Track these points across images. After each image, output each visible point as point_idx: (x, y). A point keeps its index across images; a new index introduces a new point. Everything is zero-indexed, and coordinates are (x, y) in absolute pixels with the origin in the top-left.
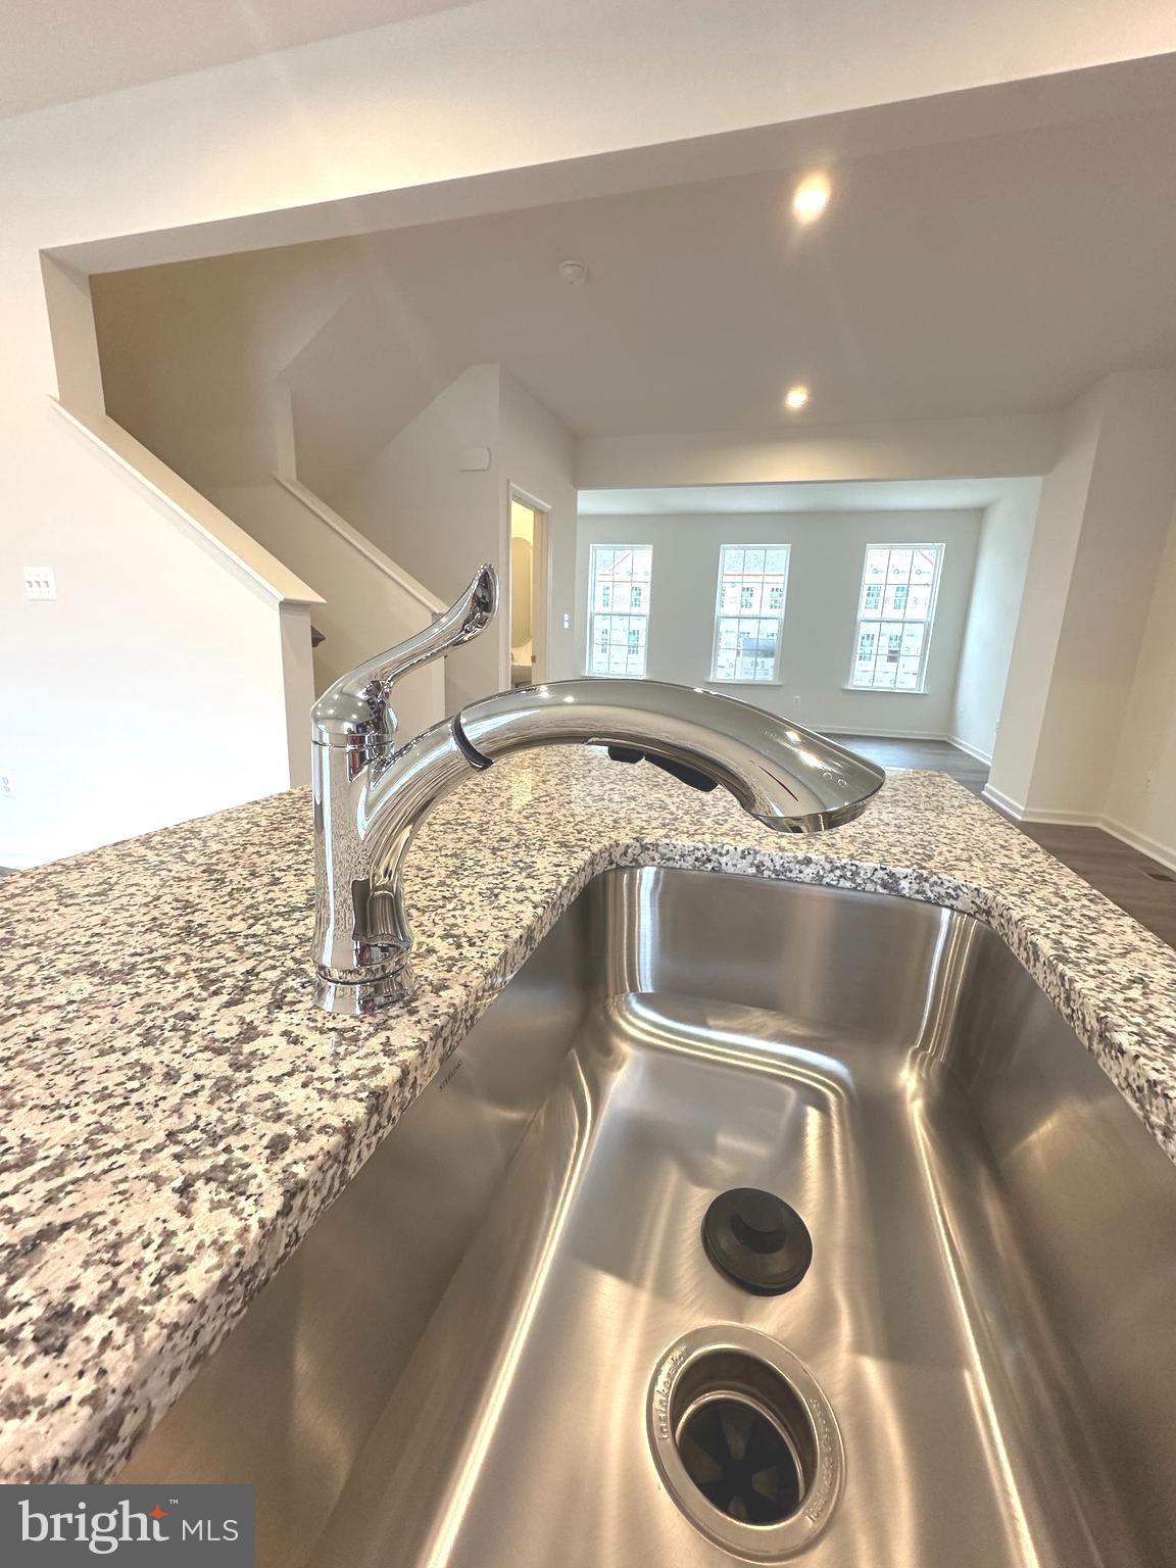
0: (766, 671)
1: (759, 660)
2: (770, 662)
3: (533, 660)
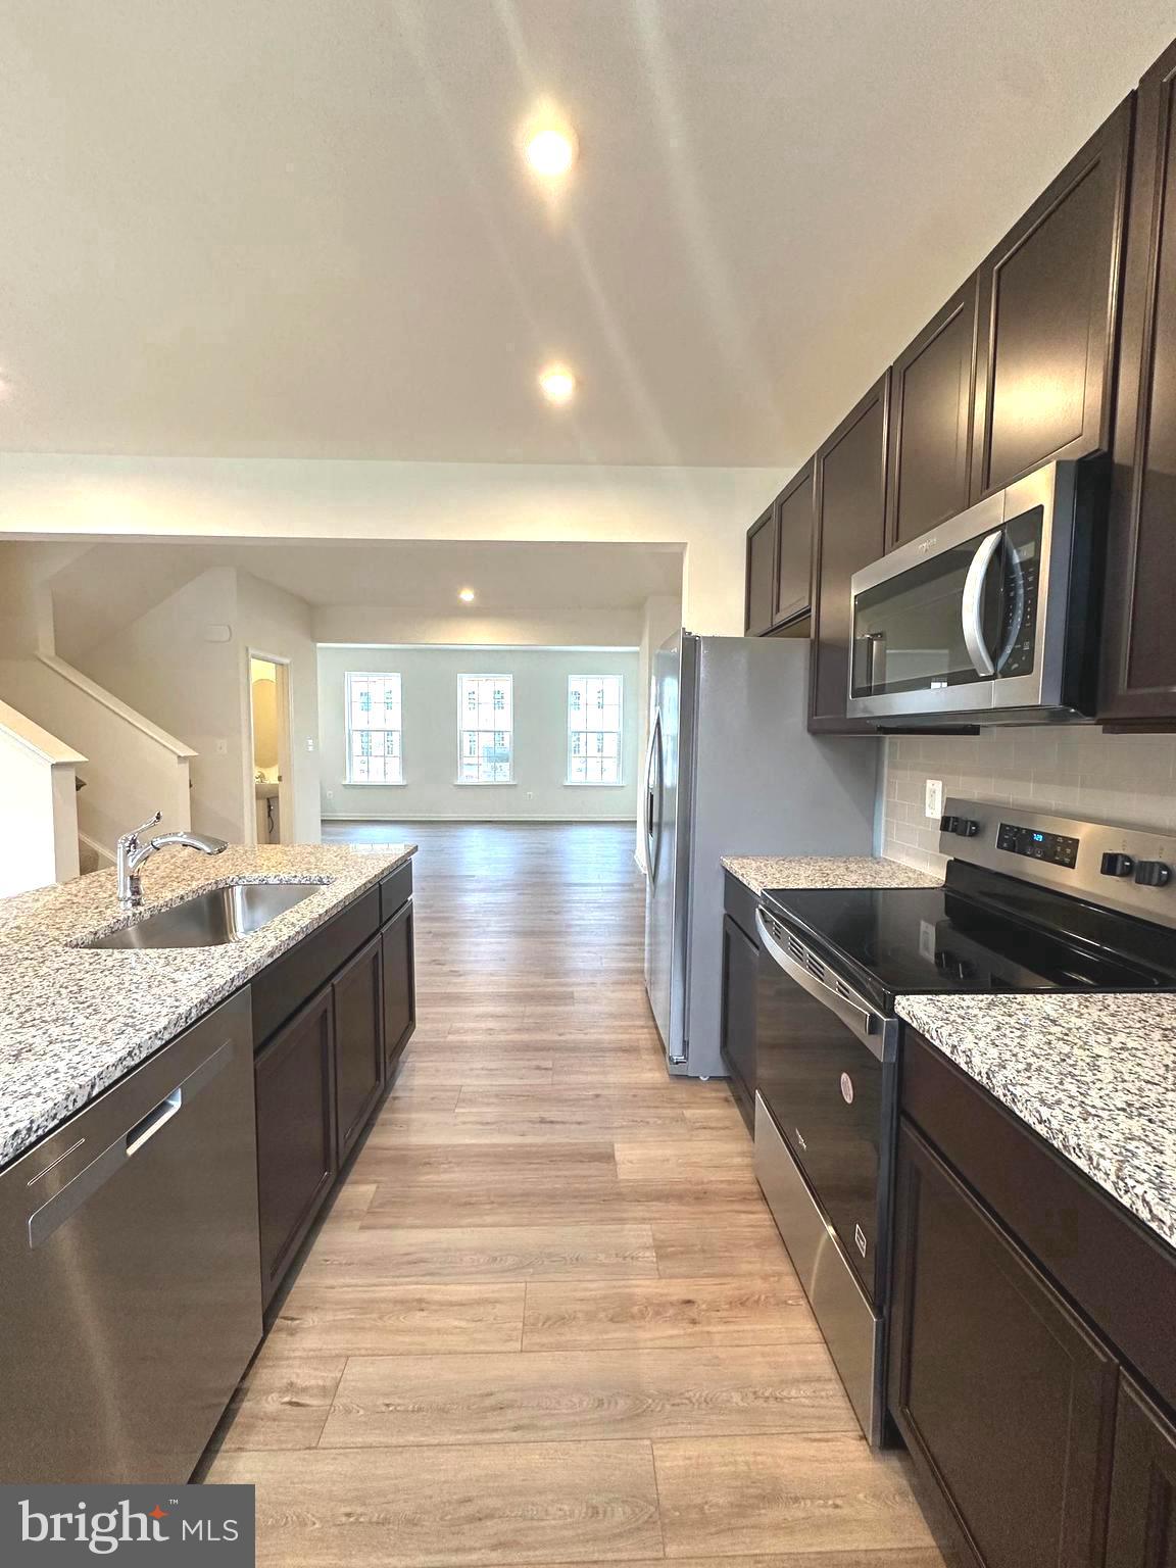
0: (504, 775)
1: (498, 765)
2: (506, 766)
3: (280, 778)
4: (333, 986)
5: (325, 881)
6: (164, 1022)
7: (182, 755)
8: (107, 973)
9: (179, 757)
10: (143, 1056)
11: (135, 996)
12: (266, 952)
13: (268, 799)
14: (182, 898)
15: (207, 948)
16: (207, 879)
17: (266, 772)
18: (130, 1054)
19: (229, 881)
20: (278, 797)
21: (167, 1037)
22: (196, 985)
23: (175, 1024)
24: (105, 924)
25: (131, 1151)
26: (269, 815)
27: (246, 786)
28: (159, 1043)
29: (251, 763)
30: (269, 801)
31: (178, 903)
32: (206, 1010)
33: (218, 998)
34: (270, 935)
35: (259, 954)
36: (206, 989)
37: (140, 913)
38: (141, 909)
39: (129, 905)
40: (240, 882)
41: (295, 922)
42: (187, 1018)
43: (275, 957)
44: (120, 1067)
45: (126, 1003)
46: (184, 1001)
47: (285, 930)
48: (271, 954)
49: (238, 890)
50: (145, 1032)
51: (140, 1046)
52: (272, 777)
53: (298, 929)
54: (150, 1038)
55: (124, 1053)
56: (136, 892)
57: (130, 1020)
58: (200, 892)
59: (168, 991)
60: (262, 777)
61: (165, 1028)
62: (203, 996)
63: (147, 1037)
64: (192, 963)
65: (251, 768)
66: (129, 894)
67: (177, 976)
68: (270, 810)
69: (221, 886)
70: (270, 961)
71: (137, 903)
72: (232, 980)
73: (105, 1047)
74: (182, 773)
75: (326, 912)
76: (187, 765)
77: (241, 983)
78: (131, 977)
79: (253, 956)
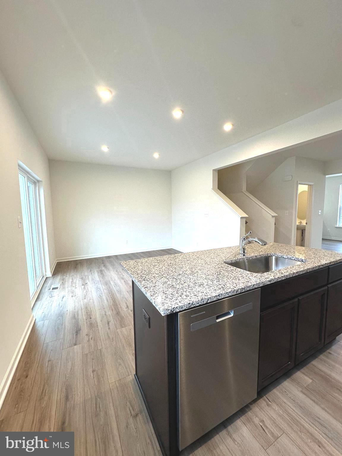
3: (306, 223)
4: (299, 299)
5: (304, 261)
6: (230, 290)
7: (273, 215)
8: (227, 272)
9: (272, 216)
10: (222, 297)
11: (228, 280)
12: (269, 279)
13: (302, 230)
14: (256, 256)
15: (252, 273)
16: (265, 252)
17: (302, 221)
18: (219, 295)
19: (271, 254)
20: (305, 229)
21: (230, 294)
22: (243, 283)
23: (233, 292)
24: (234, 259)
25: (218, 321)
26: (302, 235)
27: (293, 225)
28: (227, 296)
29: (296, 216)
30: (302, 231)
31: (255, 257)
32: (243, 291)
33: (248, 289)
34: (272, 275)
35: (265, 280)
36: (245, 285)
37: (244, 258)
38: (244, 257)
39: (242, 255)
40: (275, 255)
41: (283, 273)
42: (237, 292)
43: (271, 282)
44: (216, 298)
45: (226, 281)
46: (238, 286)
47: (278, 274)
48: (270, 281)
49: (274, 257)
50: (224, 291)
51: (222, 294)
52: (304, 223)
53: (283, 275)
54: (225, 293)
55: (217, 294)
56: (244, 252)
57: (224, 286)
58: (262, 256)
59: (236, 282)
60: (301, 223)
61: (230, 292)
62: (243, 287)
63: (224, 292)
64: (246, 276)
65: (295, 219)
66: (242, 253)
67: (240, 278)
68: (303, 234)
69: (269, 255)
70: (269, 283)
71: (244, 255)
72: (254, 285)
73: (215, 291)
74: (273, 221)
75: (297, 272)
76: (274, 218)
77: (257, 287)
78: (231, 275)
79: (263, 280)
